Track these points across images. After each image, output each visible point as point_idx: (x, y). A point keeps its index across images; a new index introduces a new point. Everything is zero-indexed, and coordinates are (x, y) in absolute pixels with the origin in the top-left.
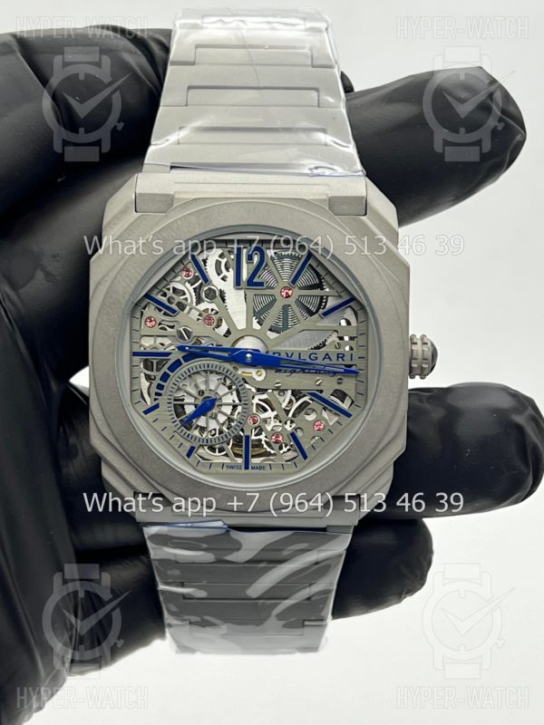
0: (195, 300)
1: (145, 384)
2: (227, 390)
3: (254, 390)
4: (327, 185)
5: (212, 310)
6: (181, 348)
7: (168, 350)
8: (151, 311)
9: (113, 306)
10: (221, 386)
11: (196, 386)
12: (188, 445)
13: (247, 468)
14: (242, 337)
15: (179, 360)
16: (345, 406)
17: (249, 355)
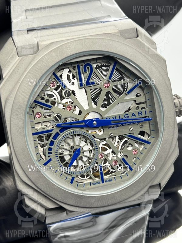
0: (59, 99)
1: (41, 150)
2: (85, 143)
3: (98, 140)
4: (114, 25)
5: (69, 102)
6: (57, 126)
7: (50, 129)
8: (38, 109)
9: (19, 110)
10: (82, 141)
11: (69, 145)
12: (70, 178)
13: (103, 182)
14: (88, 114)
15: (57, 132)
16: (145, 138)
17: (95, 122)
